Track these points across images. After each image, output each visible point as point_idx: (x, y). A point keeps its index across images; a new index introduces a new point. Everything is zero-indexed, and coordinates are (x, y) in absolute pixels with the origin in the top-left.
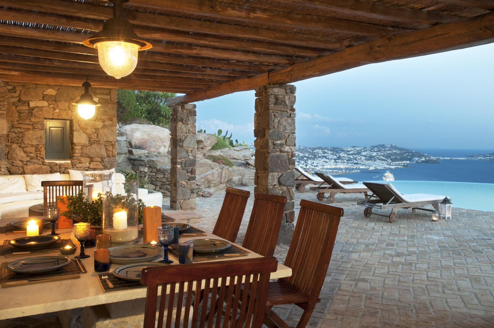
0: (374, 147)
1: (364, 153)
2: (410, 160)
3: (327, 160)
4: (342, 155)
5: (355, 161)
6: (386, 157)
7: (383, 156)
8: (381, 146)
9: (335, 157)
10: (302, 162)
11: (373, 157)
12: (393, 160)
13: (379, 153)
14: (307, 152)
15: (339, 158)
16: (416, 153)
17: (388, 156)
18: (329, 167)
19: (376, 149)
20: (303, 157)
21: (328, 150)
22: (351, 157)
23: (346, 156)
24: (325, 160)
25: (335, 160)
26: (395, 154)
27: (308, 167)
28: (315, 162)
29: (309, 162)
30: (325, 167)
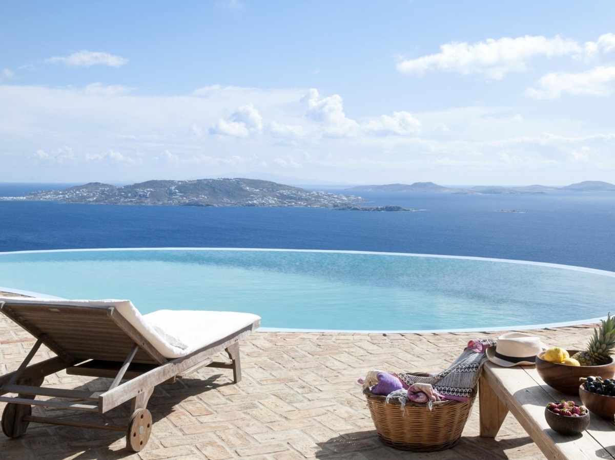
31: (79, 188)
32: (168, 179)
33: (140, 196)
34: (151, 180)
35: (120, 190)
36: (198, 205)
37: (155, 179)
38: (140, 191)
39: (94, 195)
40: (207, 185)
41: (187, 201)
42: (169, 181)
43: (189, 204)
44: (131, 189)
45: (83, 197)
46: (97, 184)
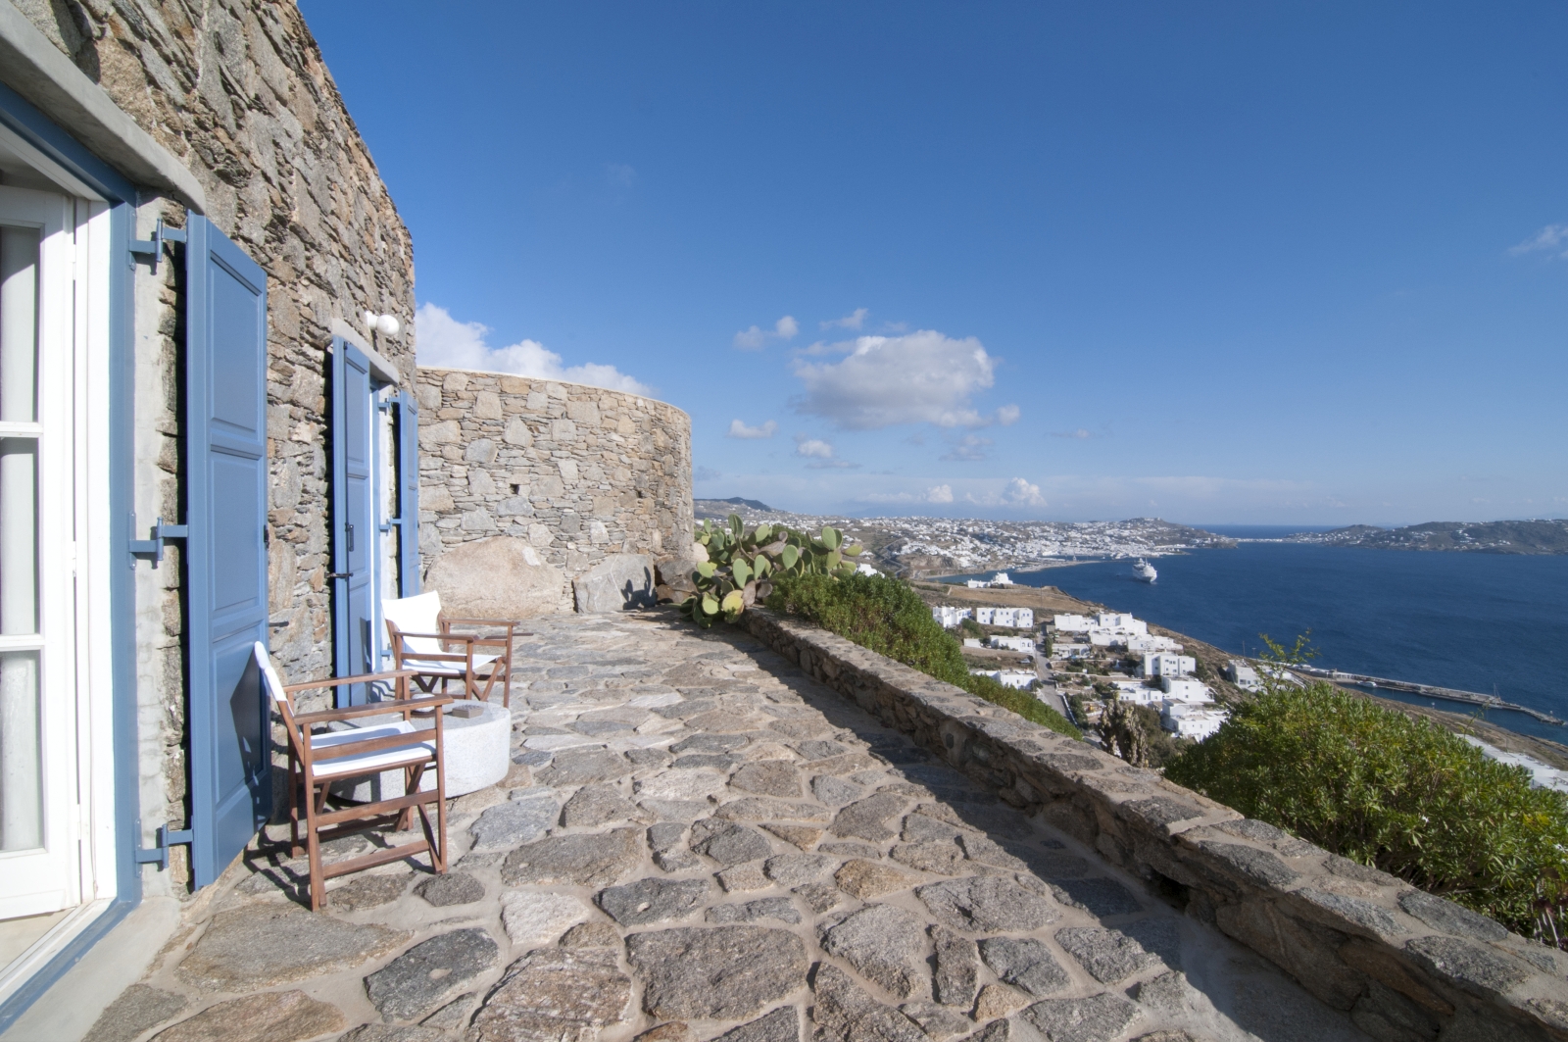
0: (1126, 522)
1: (1108, 532)
2: (1186, 542)
3: (1048, 543)
4: (1073, 534)
5: (1094, 545)
6: (1146, 538)
7: (1141, 536)
8: (1138, 520)
9: (1061, 538)
10: (1007, 546)
11: (1125, 538)
12: (1157, 543)
13: (1134, 532)
14: (1015, 529)
15: (1067, 539)
16: (1197, 530)
17: (1149, 537)
18: (1050, 553)
19: (1129, 525)
20: (1008, 539)
21: (1050, 526)
22: (1088, 537)
23: (1079, 535)
24: (1044, 542)
25: (1061, 542)
26: (1162, 533)
27: (1016, 554)
28: (1029, 546)
29: (1019, 545)
30: (1045, 554)
31: (1341, 530)
32: (1453, 520)
33: (1415, 540)
34: (1429, 521)
35: (1389, 533)
36: (1495, 551)
37: (1436, 520)
38: (1416, 534)
39: (1358, 539)
40: (1510, 528)
41: (1481, 548)
42: (1455, 524)
43: (1483, 551)
44: (1404, 533)
45: (1345, 540)
46: (1361, 526)
